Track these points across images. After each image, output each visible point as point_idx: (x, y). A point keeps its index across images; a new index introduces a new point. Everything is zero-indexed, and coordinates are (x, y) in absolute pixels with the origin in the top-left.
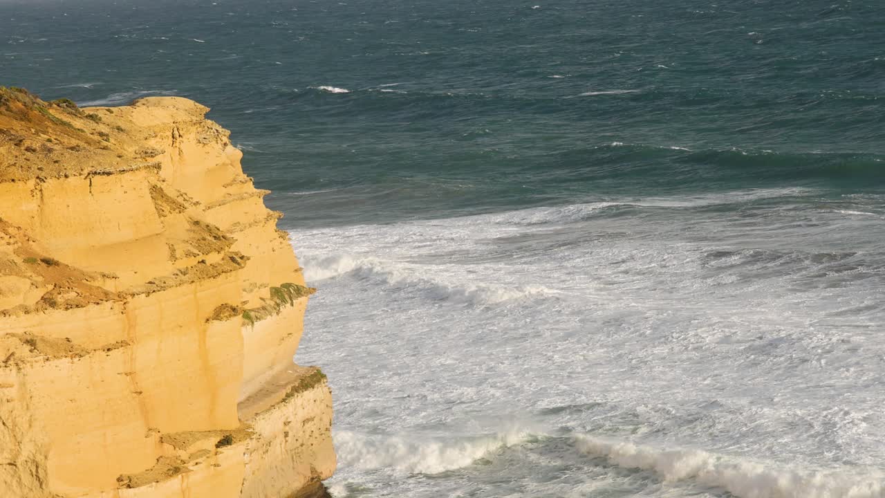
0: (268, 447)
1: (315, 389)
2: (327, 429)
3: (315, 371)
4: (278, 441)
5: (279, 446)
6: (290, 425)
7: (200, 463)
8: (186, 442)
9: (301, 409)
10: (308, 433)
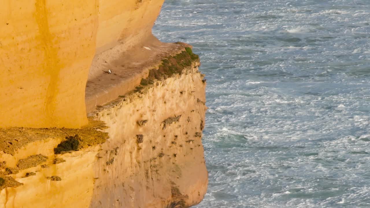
0: (114, 156)
1: (183, 76)
2: (197, 135)
3: (184, 50)
4: (128, 147)
5: (128, 154)
6: (146, 124)
7: (32, 174)
8: (14, 142)
9: (161, 101)
10: (170, 138)
